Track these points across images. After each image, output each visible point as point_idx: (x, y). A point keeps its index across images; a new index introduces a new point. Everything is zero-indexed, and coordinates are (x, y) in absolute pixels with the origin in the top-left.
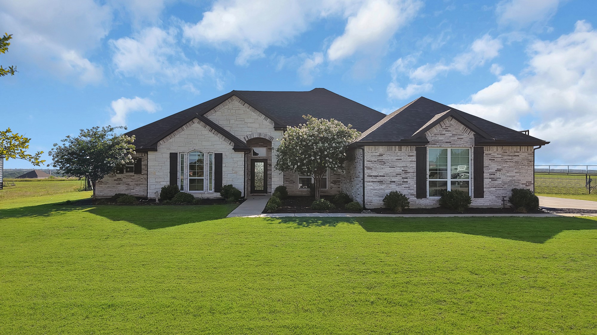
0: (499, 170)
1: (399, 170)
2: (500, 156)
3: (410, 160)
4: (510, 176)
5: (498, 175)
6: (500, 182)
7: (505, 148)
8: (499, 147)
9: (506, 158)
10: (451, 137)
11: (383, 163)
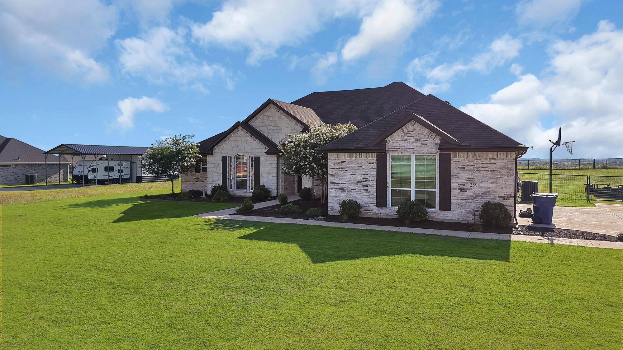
0: (470, 180)
1: (359, 178)
2: (472, 164)
3: (371, 167)
4: (484, 187)
5: (469, 185)
6: (472, 194)
7: (477, 154)
8: (470, 154)
9: (479, 165)
10: (413, 142)
11: (345, 170)
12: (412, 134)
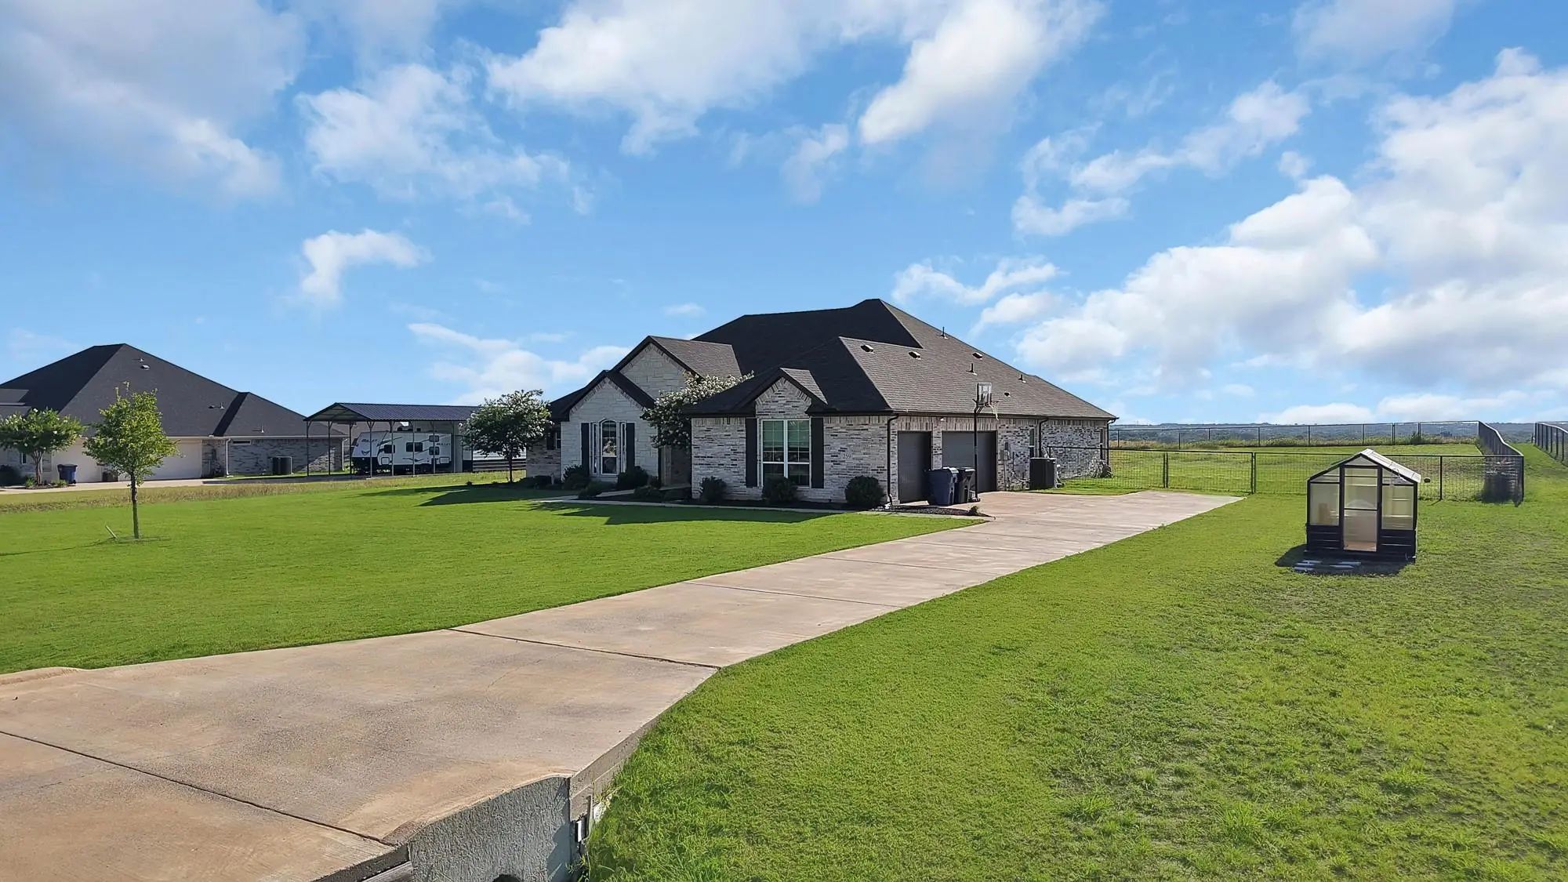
0: (843, 450)
1: (727, 450)
2: (844, 430)
3: (739, 436)
4: (857, 459)
5: (841, 456)
6: (845, 467)
7: (849, 418)
8: (842, 418)
9: (851, 432)
10: (785, 404)
11: (711, 440)
12: (783, 394)
